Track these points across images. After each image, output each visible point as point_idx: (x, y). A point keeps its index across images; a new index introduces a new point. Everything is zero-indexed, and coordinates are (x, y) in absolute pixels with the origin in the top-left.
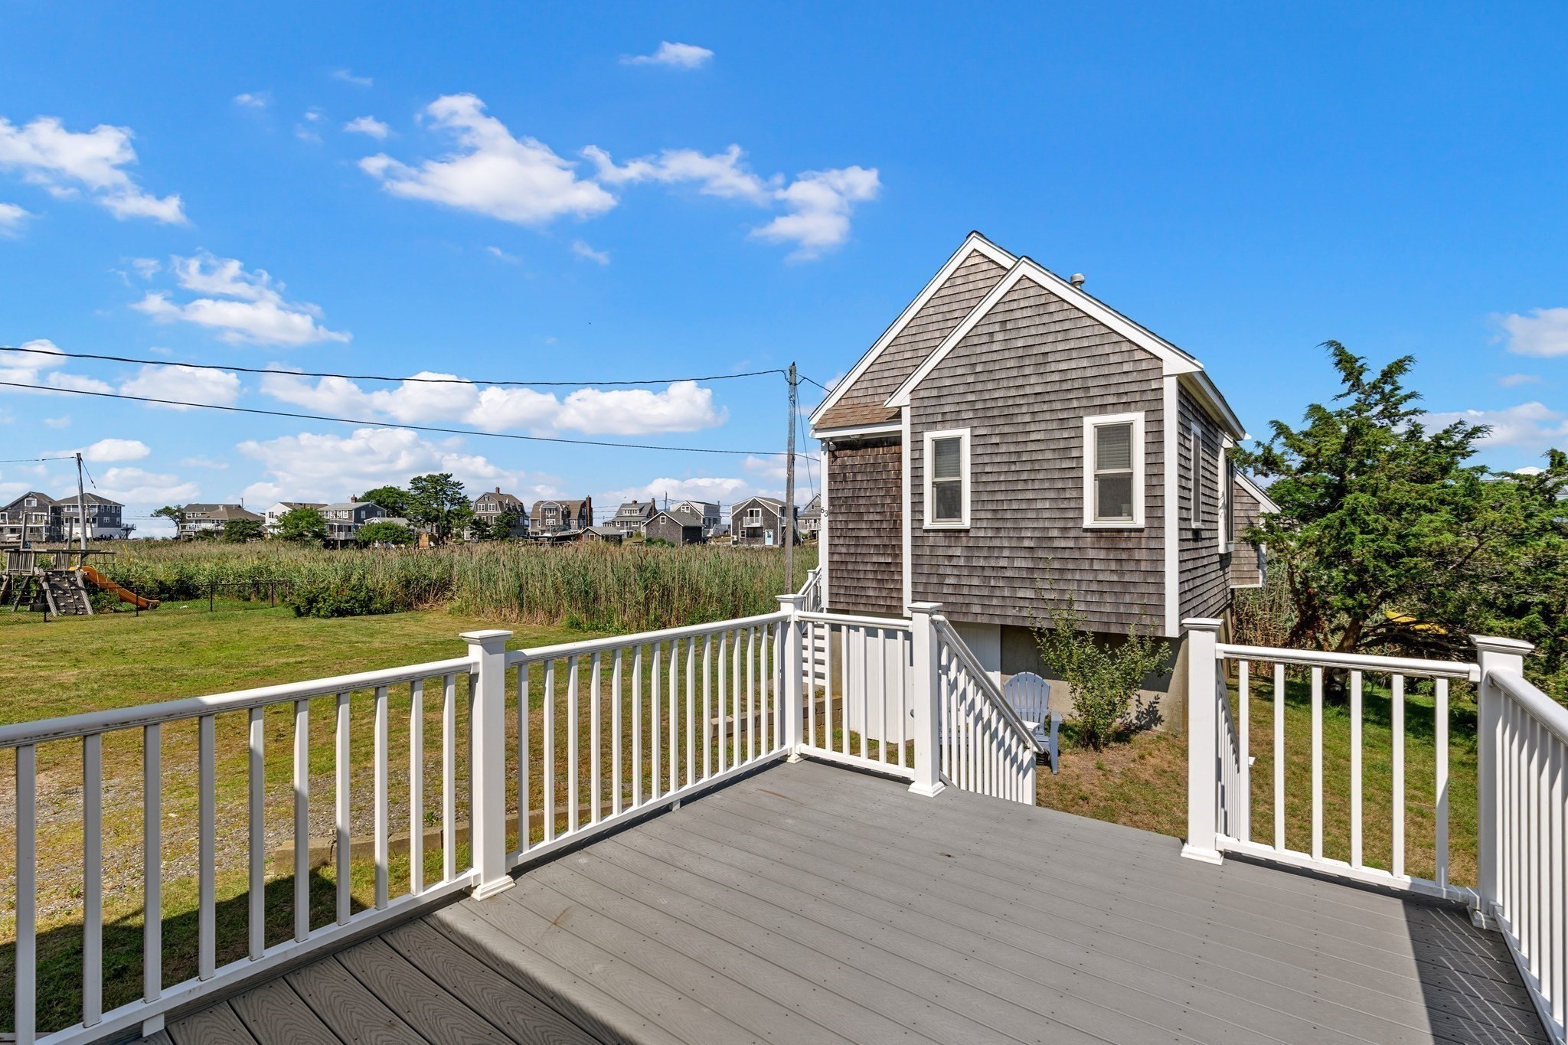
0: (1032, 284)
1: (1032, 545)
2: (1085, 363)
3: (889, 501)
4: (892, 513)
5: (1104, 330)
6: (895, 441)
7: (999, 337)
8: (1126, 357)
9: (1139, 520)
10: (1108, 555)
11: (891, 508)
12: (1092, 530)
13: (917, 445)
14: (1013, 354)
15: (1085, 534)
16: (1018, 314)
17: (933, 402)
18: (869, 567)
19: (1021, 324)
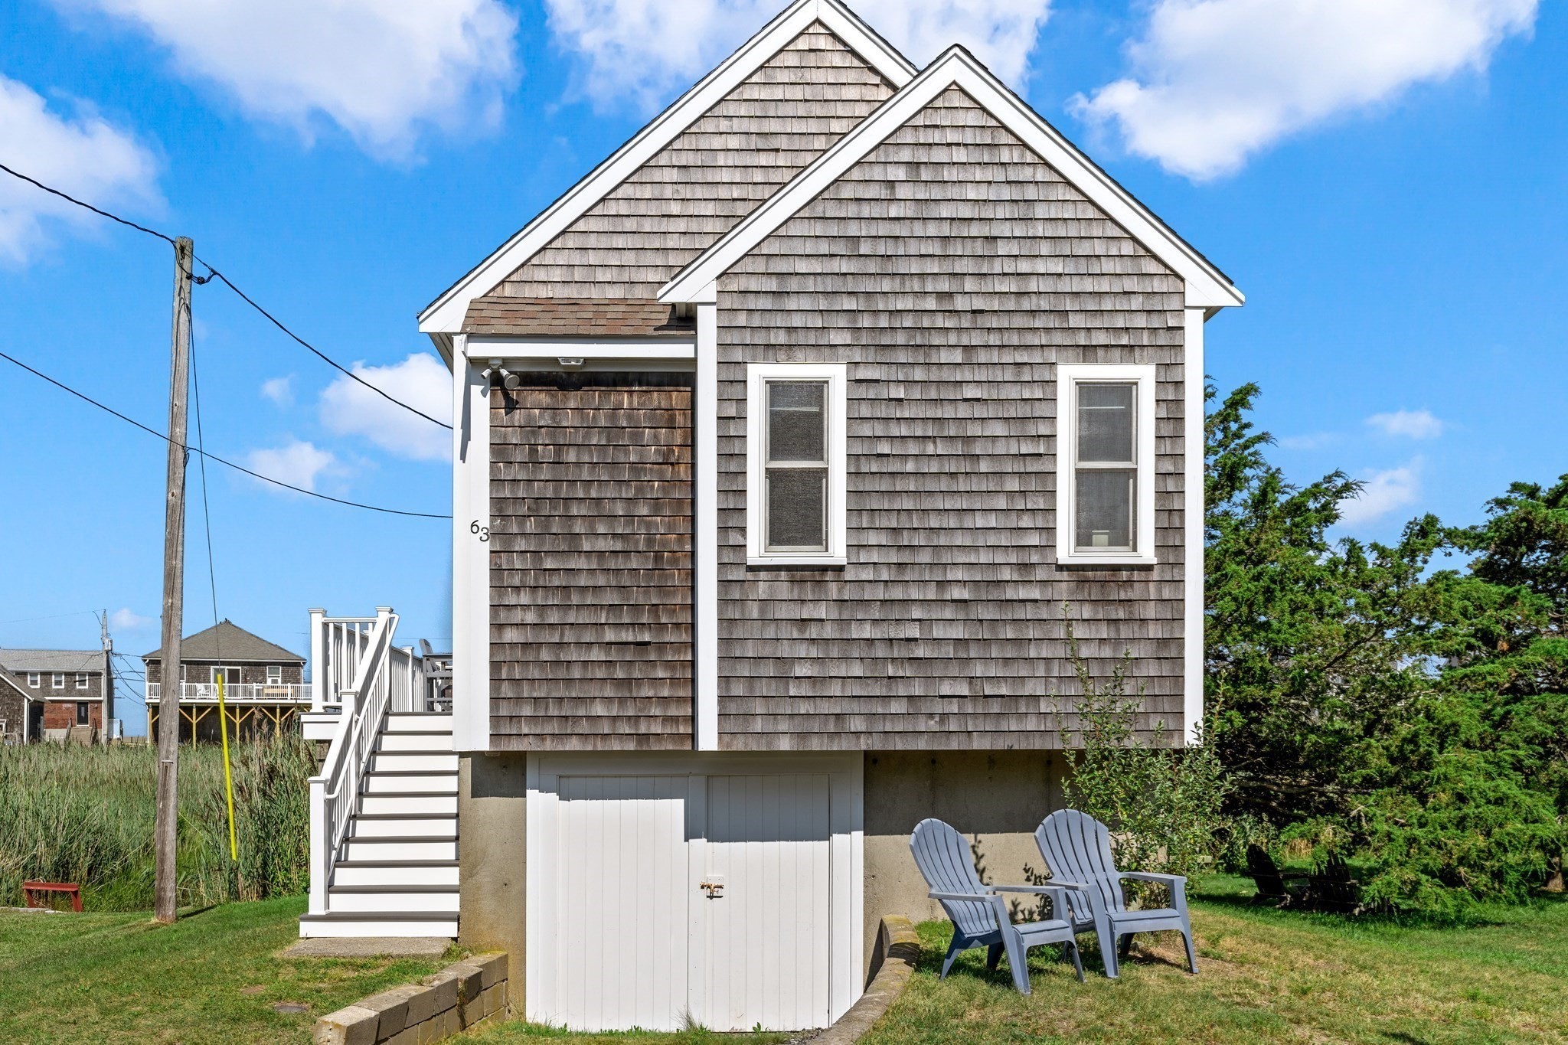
0: (968, 103)
1: (966, 597)
2: (1057, 267)
3: (644, 510)
4: (650, 538)
5: (1091, 212)
6: (683, 376)
7: (902, 192)
8: (1128, 267)
9: (1146, 552)
10: (1096, 612)
11: (648, 525)
12: (1069, 568)
13: (732, 386)
14: (932, 230)
15: (1058, 576)
16: (940, 155)
17: (765, 303)
18: (596, 655)
19: (948, 174)
